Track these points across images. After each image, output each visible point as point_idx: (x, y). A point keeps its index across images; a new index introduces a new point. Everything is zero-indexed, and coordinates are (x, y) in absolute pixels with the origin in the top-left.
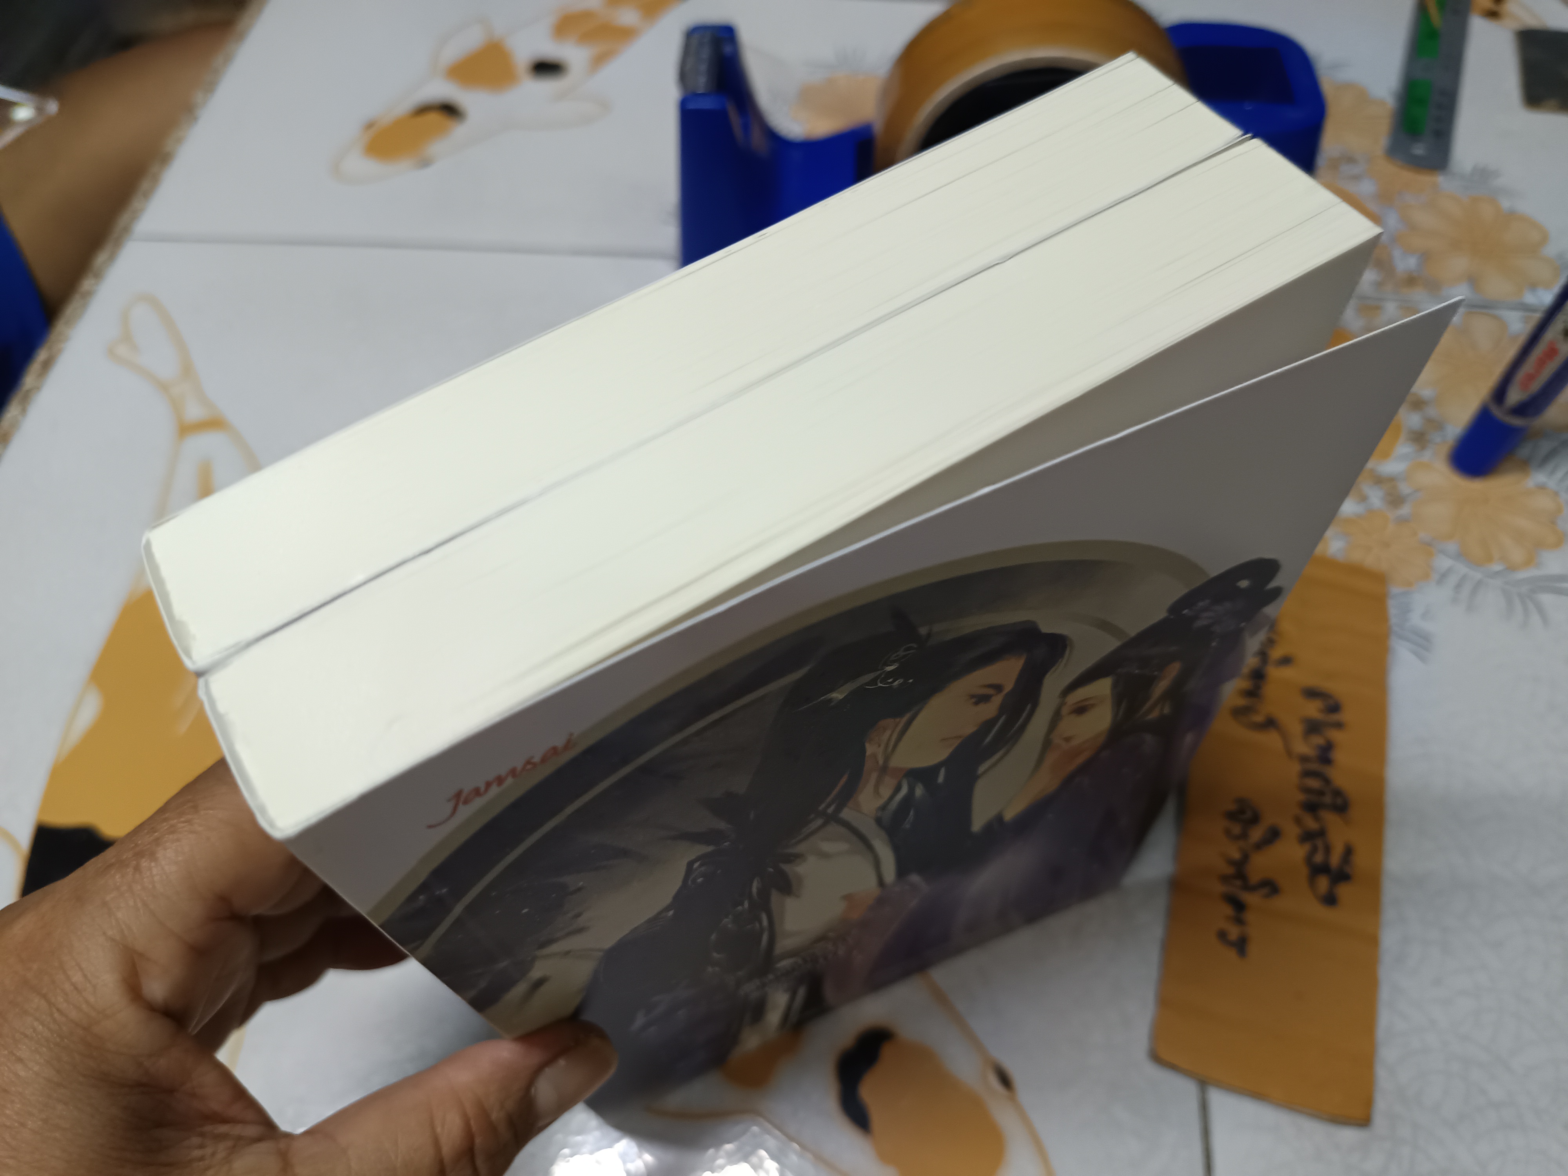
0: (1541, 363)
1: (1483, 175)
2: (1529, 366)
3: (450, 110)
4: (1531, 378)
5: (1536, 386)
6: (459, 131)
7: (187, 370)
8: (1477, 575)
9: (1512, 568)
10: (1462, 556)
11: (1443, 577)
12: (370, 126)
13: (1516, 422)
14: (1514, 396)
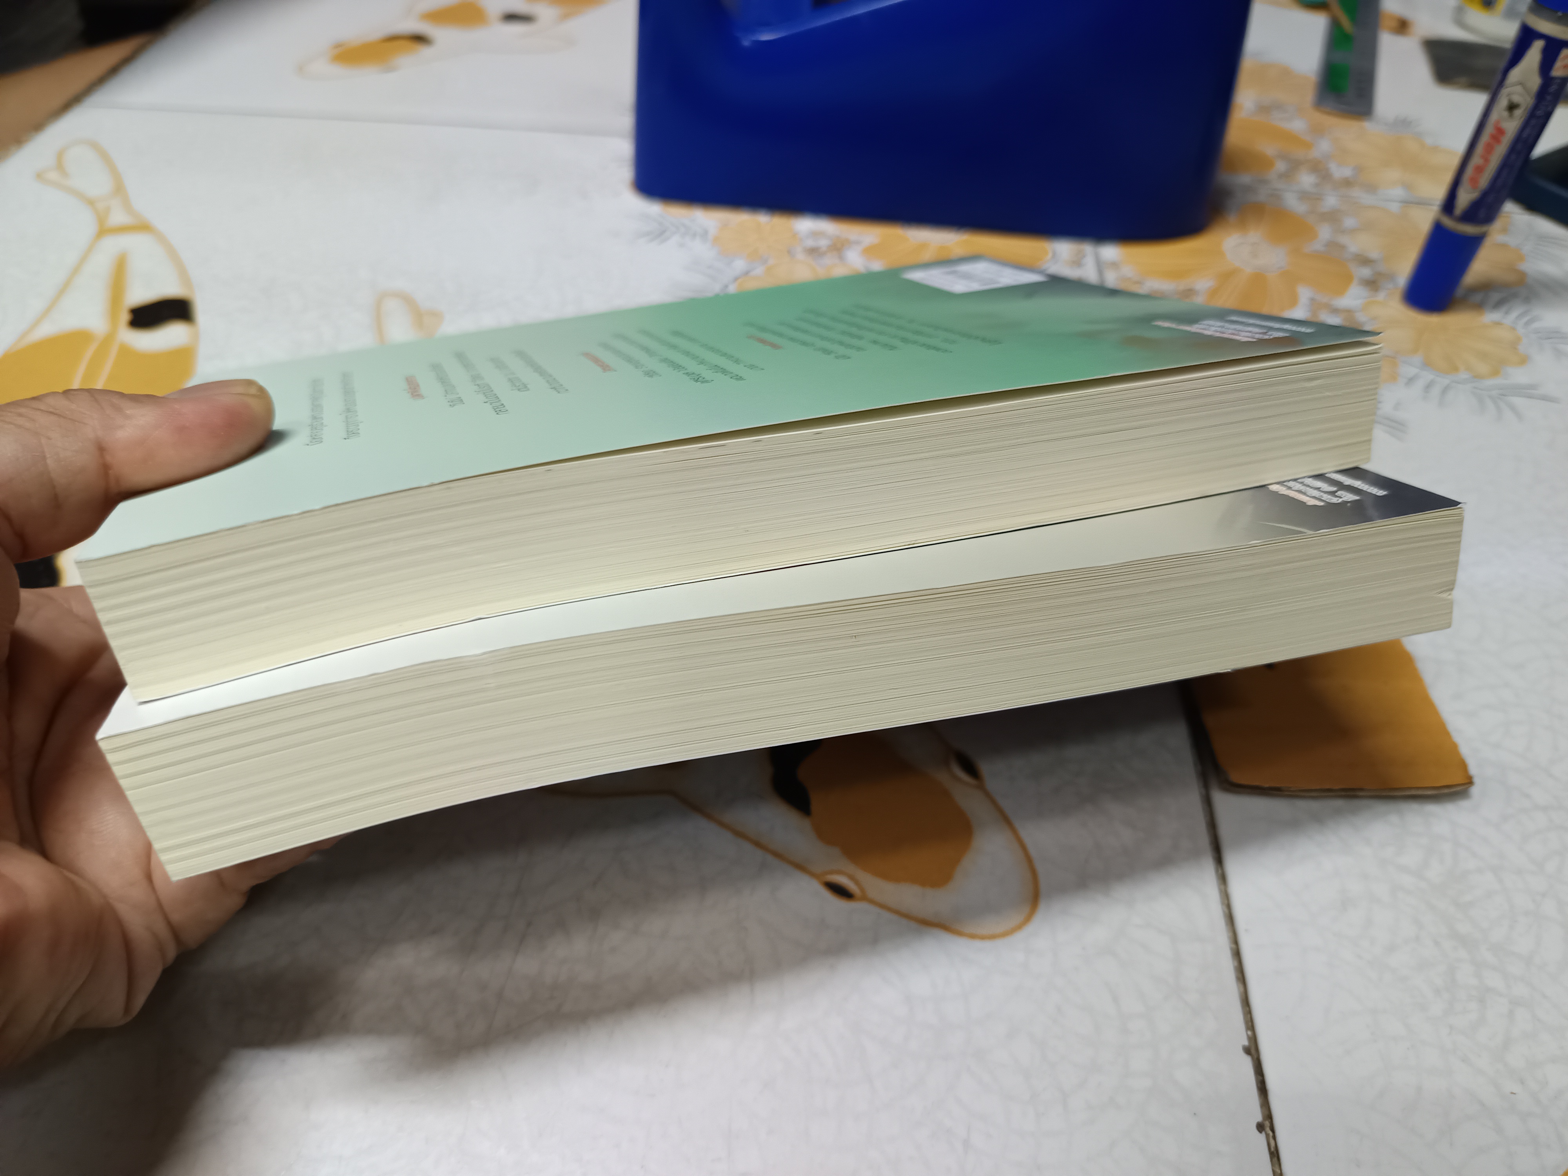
0: (1489, 149)
1: (1403, 124)
2: (1476, 160)
3: (420, 39)
4: (1479, 170)
5: (1484, 181)
6: (425, 52)
7: (119, 189)
8: (1446, 381)
9: (1477, 377)
10: (1427, 364)
11: (1411, 381)
12: (338, 46)
13: (1469, 229)
14: (1465, 198)
